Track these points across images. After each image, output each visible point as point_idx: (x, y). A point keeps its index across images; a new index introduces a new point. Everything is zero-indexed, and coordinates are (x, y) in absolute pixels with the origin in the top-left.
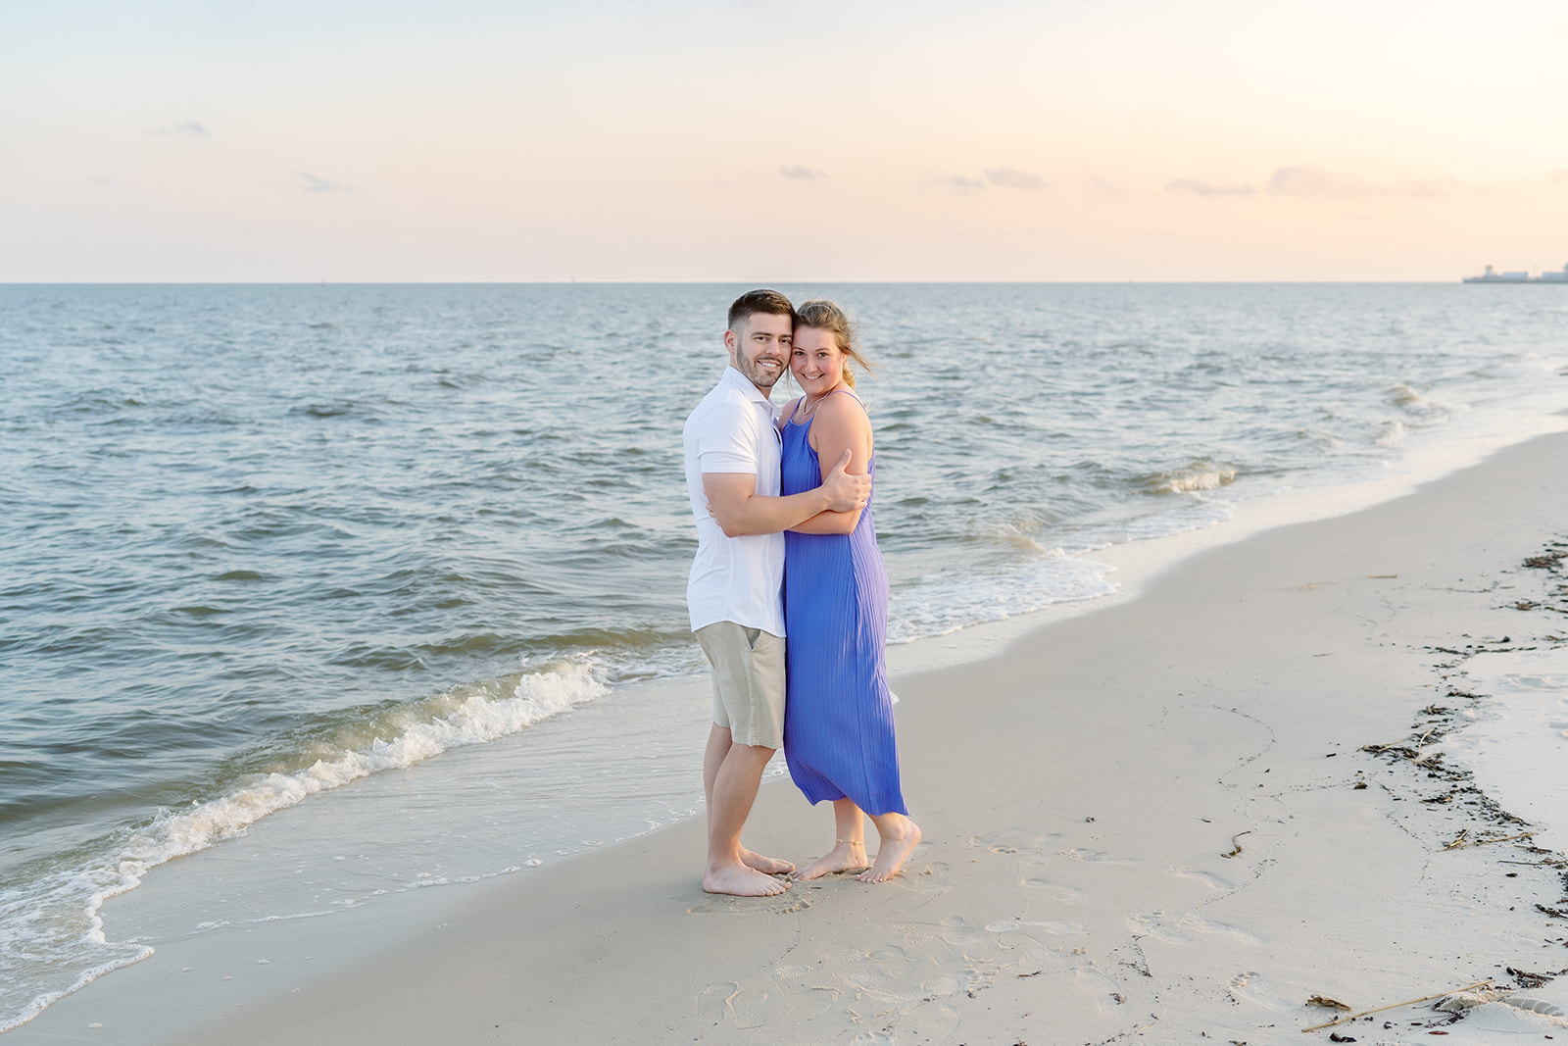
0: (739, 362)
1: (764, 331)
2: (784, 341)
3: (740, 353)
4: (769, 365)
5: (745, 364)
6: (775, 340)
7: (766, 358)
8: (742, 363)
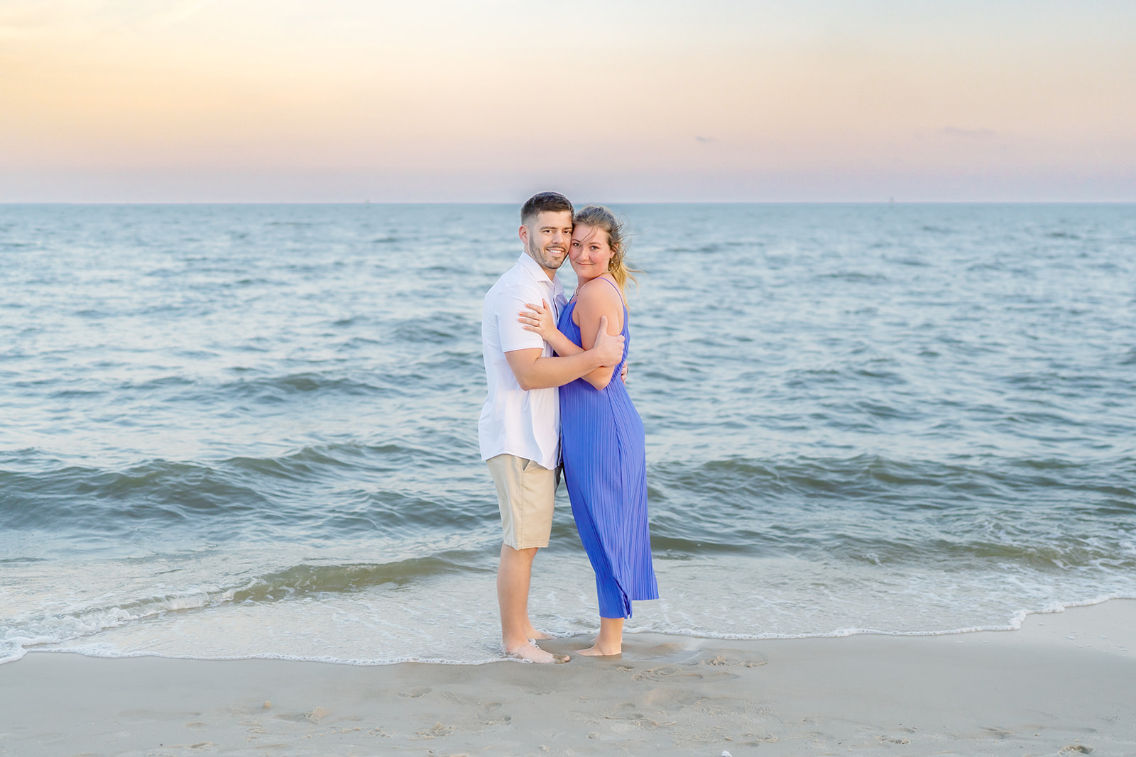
0: (532, 250)
1: (551, 226)
2: (566, 232)
3: (532, 244)
4: (556, 252)
5: (537, 252)
6: (560, 232)
7: (553, 247)
8: (533, 250)
